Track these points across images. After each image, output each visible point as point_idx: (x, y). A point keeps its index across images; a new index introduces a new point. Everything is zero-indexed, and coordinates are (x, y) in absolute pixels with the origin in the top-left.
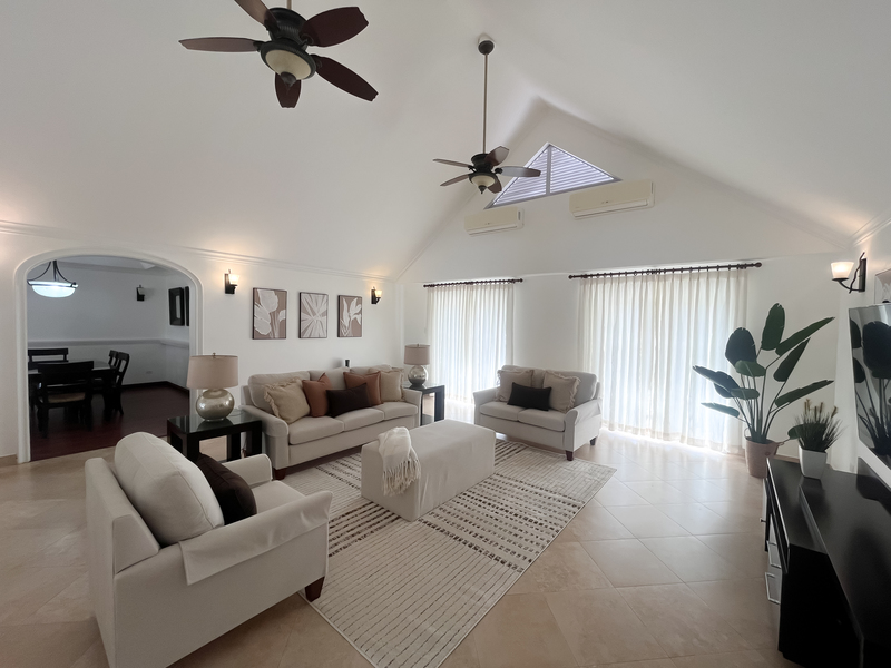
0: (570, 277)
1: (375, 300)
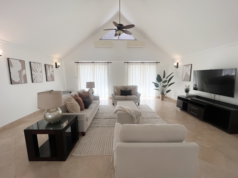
0: (125, 63)
1: (56, 67)
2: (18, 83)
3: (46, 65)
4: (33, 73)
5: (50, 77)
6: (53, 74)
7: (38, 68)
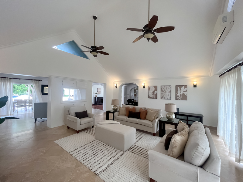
2: (152, 98)
3: (176, 86)
4: (162, 93)
5: (180, 97)
6: (185, 93)
7: (168, 89)
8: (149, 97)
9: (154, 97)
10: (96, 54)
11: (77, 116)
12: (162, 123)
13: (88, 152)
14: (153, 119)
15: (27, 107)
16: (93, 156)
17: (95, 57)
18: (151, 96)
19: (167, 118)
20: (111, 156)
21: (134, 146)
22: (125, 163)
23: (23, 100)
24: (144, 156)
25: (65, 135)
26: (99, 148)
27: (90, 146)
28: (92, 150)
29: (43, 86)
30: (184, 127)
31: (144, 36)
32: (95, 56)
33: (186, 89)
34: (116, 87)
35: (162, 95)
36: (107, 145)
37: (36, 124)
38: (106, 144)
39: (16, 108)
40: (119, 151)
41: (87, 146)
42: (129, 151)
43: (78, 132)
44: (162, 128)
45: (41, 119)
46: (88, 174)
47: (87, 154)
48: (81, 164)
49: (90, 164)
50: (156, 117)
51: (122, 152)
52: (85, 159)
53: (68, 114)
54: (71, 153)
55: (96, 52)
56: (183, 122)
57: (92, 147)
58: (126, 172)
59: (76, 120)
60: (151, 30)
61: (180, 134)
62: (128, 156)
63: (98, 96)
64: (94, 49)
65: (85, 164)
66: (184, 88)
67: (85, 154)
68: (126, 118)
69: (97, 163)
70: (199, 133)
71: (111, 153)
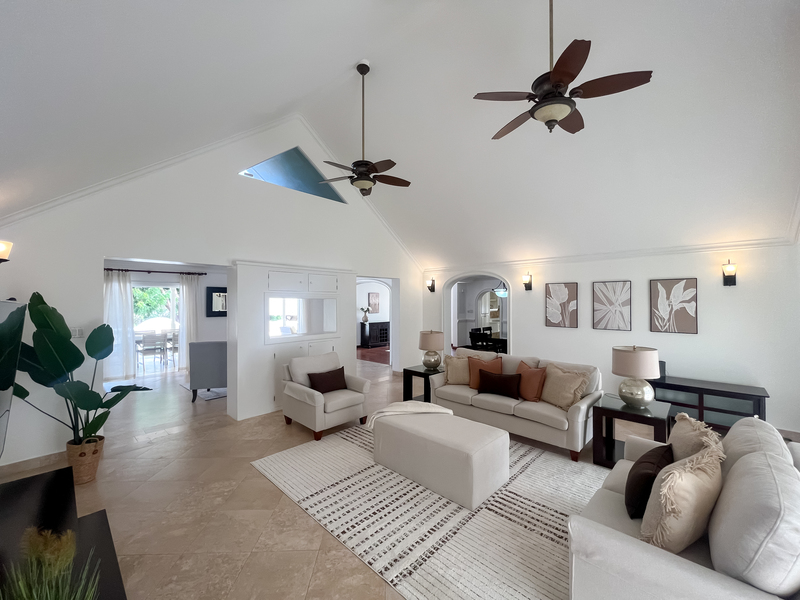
2: (557, 325)
3: (652, 284)
4: (597, 306)
5: (669, 320)
6: (690, 309)
7: (618, 293)
8: (548, 323)
9: (567, 323)
10: (367, 184)
11: (313, 386)
12: (603, 417)
13: (354, 505)
14: (570, 401)
15: (169, 353)
16: (371, 520)
17: (364, 195)
18: (556, 318)
19: (623, 397)
20: (431, 524)
21: (505, 492)
22: (479, 553)
23: (158, 332)
24: (545, 533)
25: (280, 446)
26: (388, 493)
27: (360, 485)
28: (366, 499)
29: (211, 291)
30: (704, 439)
31: (536, 115)
32: (365, 192)
33: (690, 293)
34: (432, 289)
35: (598, 316)
36: (414, 485)
37: (195, 407)
38: (409, 482)
39: (140, 356)
40: (454, 506)
41: (349, 482)
42: (489, 509)
43: (318, 436)
44: (604, 435)
45: (209, 390)
46: (361, 576)
47: (353, 509)
48: (336, 543)
49: (365, 546)
50: (579, 396)
51: (465, 513)
52: (349, 525)
53: (288, 378)
54: (304, 505)
55: (370, 180)
56: (693, 420)
57: (367, 490)
58: (486, 582)
59: (312, 397)
60: (561, 90)
61: (689, 465)
62: (487, 527)
63: (373, 318)
64: (362, 169)
65: (350, 544)
66: (685, 289)
67: (347, 509)
68: (469, 394)
69: (387, 544)
70: (769, 466)
71: (428, 512)
